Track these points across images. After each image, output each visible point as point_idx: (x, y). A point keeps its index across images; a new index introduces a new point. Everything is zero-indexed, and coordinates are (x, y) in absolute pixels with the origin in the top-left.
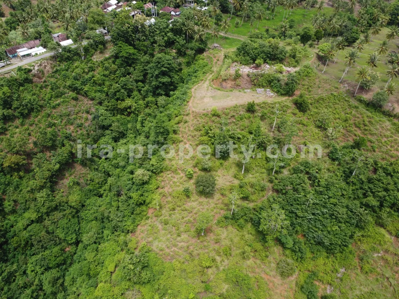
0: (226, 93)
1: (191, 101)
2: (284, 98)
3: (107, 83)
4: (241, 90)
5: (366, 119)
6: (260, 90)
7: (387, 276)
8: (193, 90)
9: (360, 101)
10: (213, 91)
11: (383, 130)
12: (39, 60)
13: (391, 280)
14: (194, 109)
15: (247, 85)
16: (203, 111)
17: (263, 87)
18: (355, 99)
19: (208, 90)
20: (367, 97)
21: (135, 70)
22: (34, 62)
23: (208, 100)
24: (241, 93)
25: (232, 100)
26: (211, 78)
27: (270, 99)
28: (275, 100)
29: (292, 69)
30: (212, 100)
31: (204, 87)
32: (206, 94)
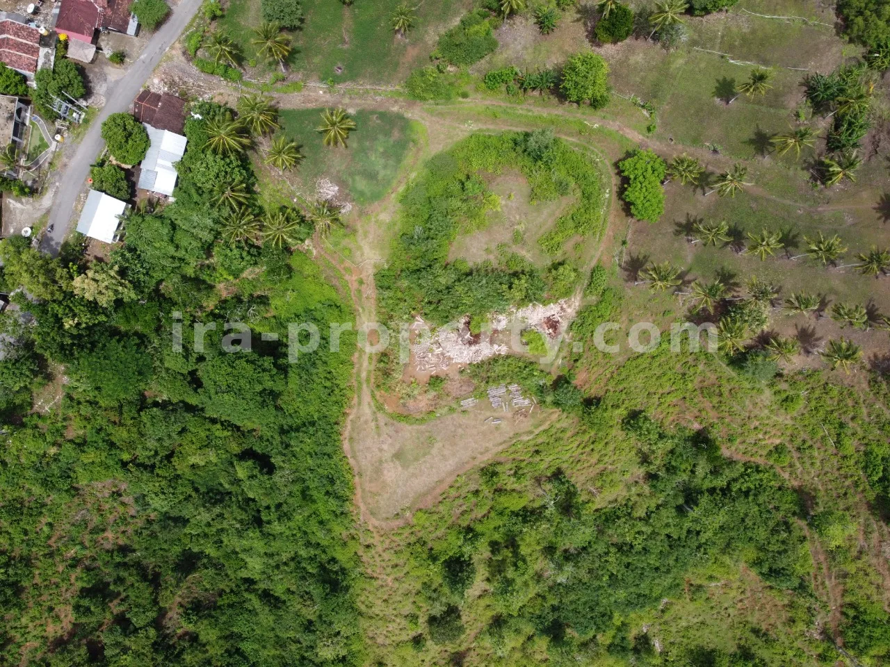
0: (423, 427)
2: (554, 415)
4: (453, 404)
6: (495, 392)
10: (390, 430)
11: (754, 407)
14: (376, 522)
15: (464, 388)
16: (396, 521)
19: (377, 427)
23: (392, 473)
24: (455, 415)
25: (444, 458)
26: (369, 372)
27: (526, 424)
28: (536, 428)
29: (562, 309)
30: (400, 468)
31: (366, 422)
32: (381, 450)
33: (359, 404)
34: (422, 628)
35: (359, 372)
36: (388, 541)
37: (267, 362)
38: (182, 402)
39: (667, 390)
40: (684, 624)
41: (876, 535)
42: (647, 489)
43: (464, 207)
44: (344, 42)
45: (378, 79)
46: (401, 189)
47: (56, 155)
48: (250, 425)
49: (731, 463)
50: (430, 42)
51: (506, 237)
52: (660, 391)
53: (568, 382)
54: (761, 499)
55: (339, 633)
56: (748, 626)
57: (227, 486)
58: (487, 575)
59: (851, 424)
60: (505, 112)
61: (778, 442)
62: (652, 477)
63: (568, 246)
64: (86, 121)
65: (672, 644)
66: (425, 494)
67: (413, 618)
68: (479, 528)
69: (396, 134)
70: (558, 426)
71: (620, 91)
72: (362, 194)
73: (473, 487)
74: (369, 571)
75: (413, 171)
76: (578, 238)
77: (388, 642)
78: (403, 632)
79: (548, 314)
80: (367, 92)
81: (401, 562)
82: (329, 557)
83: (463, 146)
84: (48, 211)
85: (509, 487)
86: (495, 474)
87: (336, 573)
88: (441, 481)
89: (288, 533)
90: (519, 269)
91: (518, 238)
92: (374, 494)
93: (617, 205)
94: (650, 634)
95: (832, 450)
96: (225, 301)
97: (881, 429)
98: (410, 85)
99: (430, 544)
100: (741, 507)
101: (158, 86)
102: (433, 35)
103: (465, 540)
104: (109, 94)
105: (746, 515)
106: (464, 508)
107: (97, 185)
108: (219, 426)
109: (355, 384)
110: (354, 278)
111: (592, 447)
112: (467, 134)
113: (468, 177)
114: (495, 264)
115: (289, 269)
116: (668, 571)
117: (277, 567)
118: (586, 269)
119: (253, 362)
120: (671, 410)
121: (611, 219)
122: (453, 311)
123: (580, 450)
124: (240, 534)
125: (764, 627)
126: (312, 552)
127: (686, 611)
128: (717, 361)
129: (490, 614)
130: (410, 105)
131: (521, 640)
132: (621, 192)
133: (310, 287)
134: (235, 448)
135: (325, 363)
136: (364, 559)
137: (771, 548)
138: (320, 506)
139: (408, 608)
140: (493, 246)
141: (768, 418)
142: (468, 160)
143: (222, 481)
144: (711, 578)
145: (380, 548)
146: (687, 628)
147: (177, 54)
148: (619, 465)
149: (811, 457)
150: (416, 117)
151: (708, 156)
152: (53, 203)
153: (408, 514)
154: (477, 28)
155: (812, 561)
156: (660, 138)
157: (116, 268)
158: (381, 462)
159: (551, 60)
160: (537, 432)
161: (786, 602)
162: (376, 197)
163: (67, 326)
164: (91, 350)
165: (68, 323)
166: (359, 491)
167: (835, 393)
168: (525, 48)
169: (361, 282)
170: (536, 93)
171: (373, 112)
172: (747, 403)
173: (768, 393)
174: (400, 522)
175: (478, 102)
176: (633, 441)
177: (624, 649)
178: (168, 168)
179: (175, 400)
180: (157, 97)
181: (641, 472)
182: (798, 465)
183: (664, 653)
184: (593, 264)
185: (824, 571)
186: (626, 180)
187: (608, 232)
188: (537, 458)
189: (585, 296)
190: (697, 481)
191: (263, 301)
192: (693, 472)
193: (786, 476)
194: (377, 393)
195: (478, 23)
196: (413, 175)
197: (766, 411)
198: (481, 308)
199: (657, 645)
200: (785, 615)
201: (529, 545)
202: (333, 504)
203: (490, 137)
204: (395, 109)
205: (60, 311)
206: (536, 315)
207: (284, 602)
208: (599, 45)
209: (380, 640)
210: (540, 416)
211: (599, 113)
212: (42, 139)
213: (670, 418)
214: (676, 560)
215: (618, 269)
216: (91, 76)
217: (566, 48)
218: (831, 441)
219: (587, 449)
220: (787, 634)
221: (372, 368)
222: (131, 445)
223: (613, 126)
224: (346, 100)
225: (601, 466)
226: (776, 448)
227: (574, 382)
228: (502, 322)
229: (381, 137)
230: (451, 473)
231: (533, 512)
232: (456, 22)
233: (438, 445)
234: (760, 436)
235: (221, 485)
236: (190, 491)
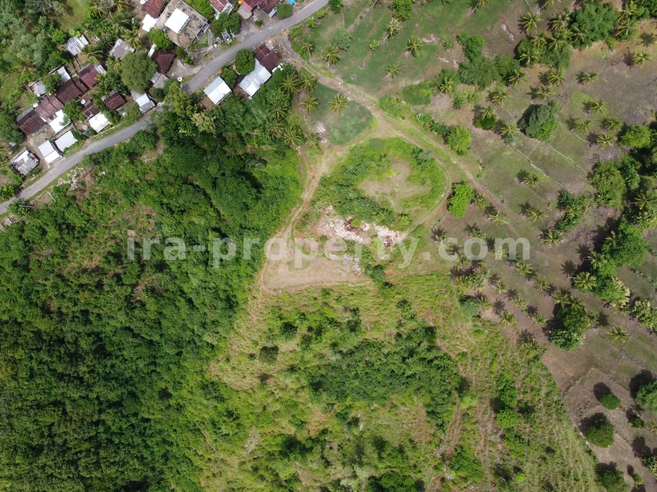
2: (369, 281)
16: (273, 292)
22: (68, 171)
23: (283, 270)
24: (324, 259)
25: (309, 275)
26: (296, 219)
27: (354, 279)
28: (358, 283)
29: (396, 236)
33: (284, 231)
34: (256, 351)
35: (292, 217)
36: (264, 299)
37: (254, 191)
38: (204, 189)
39: (426, 299)
40: (379, 422)
41: (487, 416)
42: (393, 342)
43: (377, 168)
44: (362, 66)
45: (368, 90)
46: (353, 145)
47: (210, 52)
48: (226, 217)
49: (439, 349)
50: (401, 86)
51: (388, 191)
52: (423, 298)
53: (382, 269)
54: (444, 374)
55: (218, 333)
56: (409, 437)
57: (200, 239)
58: (299, 342)
59: (501, 357)
60: (417, 135)
61: (465, 350)
62: (399, 335)
63: (413, 209)
64: (231, 44)
65: (369, 429)
66: (293, 287)
67: (256, 343)
68: (308, 316)
69: (364, 120)
70: (368, 288)
71: (475, 152)
72: (335, 138)
73: (315, 295)
74: (248, 310)
75: (363, 139)
76: (419, 208)
77: (238, 350)
78: (247, 349)
79: (389, 235)
80: (360, 94)
81: (265, 312)
82: (234, 294)
83: (390, 140)
84: (194, 75)
85: (331, 305)
86: (328, 293)
87: (234, 302)
88: (302, 285)
89: (220, 274)
90: (386, 208)
91: (393, 194)
92: (270, 275)
93: (445, 202)
94: (361, 419)
95: (487, 366)
96: (248, 154)
97: (513, 365)
98: (381, 101)
99: (282, 312)
100: (433, 372)
101: (270, 45)
102: (403, 83)
103: (299, 318)
104: (247, 37)
105: (433, 378)
106: (306, 303)
107: (223, 76)
108: (212, 209)
109: (287, 222)
110: (312, 174)
111: (378, 306)
112: (395, 136)
113: (385, 156)
114: (377, 200)
115: (284, 155)
116: (384, 386)
117: (205, 288)
118: (416, 223)
119: (248, 187)
120: (423, 310)
121: (439, 207)
122: (348, 211)
123: (371, 305)
124: (195, 265)
125: (416, 440)
126: (227, 288)
127: (384, 417)
128: (455, 296)
129: (291, 362)
130: (377, 109)
131: (299, 386)
132: (449, 197)
133: (289, 168)
134: (214, 224)
135: (278, 205)
136: (249, 303)
137: (437, 399)
138: (242, 269)
139: (256, 337)
140: (380, 192)
141: (466, 336)
142: (389, 148)
143: (199, 236)
144: (403, 404)
145: (259, 301)
146: (380, 425)
147: (286, 34)
148: (386, 323)
149: (476, 365)
150: (376, 116)
151: (499, 202)
152: (198, 73)
153: (280, 291)
154: (424, 91)
155: (453, 416)
156: (481, 182)
157: (215, 117)
158: (280, 262)
159: (450, 122)
160: (357, 285)
161: (432, 432)
162: (341, 143)
163: (180, 131)
164: (182, 146)
165: (181, 131)
166: (264, 270)
167: (500, 339)
168: (442, 110)
169: (313, 177)
170: (436, 134)
171: (358, 104)
172: (459, 323)
173: (470, 324)
174: (275, 293)
175: (407, 124)
176: (398, 315)
177: (344, 418)
178: (257, 84)
179: (201, 187)
180: (268, 51)
181: (395, 331)
182: (469, 366)
183: (362, 432)
184: (421, 223)
185: (457, 424)
186: (454, 194)
187: (435, 212)
188: (352, 298)
189: (409, 235)
190: (418, 350)
191: (265, 162)
192: (419, 345)
193: (461, 369)
194: (295, 231)
195: (426, 89)
196: (361, 142)
197: (466, 332)
198: (360, 216)
199: (361, 426)
200: (429, 438)
201: (326, 338)
202: (249, 271)
203: (404, 143)
204: (369, 108)
205: (182, 123)
206: (383, 232)
207: (198, 308)
208: (476, 127)
209: (234, 347)
210: (362, 279)
211: (460, 157)
212: (207, 42)
213: (422, 314)
214: (391, 384)
215: (430, 231)
216: (243, 25)
217: (461, 120)
218: (489, 362)
219: (376, 307)
220: (425, 449)
221: (299, 218)
222: (171, 197)
223: (462, 166)
224: (349, 93)
225: (378, 318)
226: (463, 353)
227: (385, 271)
228: (367, 227)
229: (356, 118)
230: (309, 283)
231: (336, 322)
232: (417, 82)
233: (310, 268)
234: (458, 343)
235: (197, 237)
236: (182, 232)
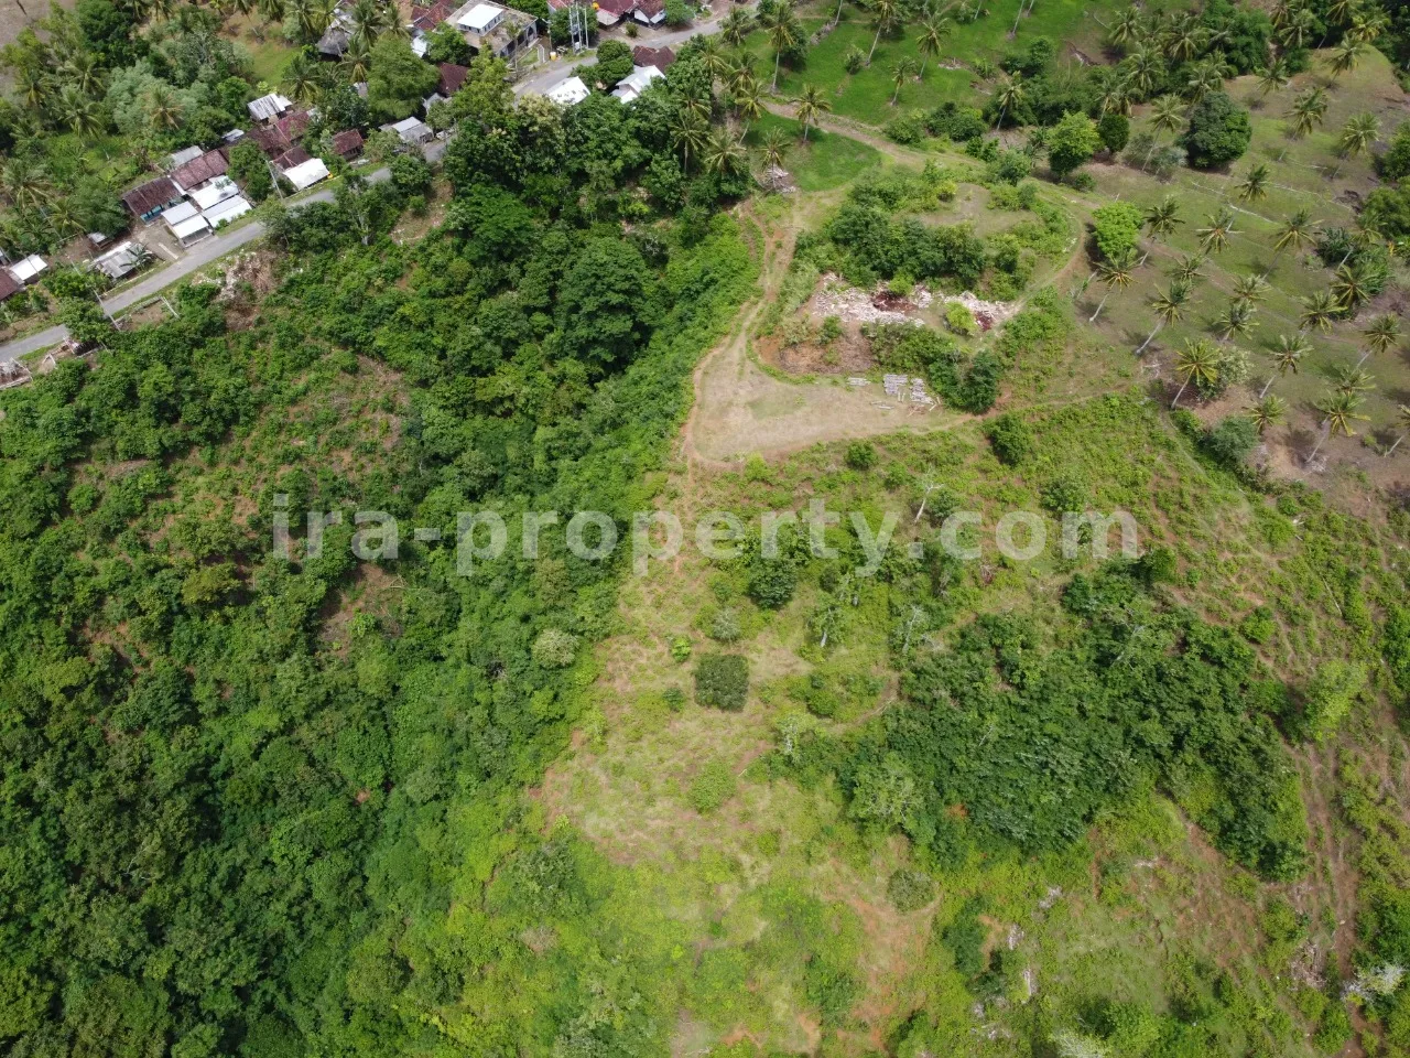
0: (794, 388)
1: (691, 423)
2: (962, 419)
3: (442, 319)
4: (838, 378)
5: (1189, 488)
6: (894, 381)
7: (1157, 916)
8: (698, 375)
9: (1184, 427)
10: (756, 380)
11: (1227, 527)
12: (235, 252)
13: (1164, 927)
14: (698, 457)
15: (859, 361)
16: (723, 464)
17: (905, 369)
18: (1173, 417)
19: (741, 373)
20: (1205, 417)
21: (523, 273)
22: (221, 259)
23: (739, 419)
24: (837, 389)
25: (808, 422)
26: (754, 324)
27: (922, 420)
28: (933, 426)
29: (998, 309)
30: (750, 417)
31: (730, 364)
32: (736, 394)
33: (730, 345)
35: (742, 319)
40: (1081, 948)
42: (1058, 613)
44: (837, 92)
47: (544, 65)
56: (1192, 961)
61: (1259, 602)
64: (583, 56)
65: (1055, 986)
66: (772, 448)
69: (862, 157)
70: (961, 437)
72: (810, 183)
77: (630, 689)
78: (657, 676)
79: (982, 308)
80: (846, 124)
92: (708, 431)
93: (1082, 252)
94: (1018, 957)
95: (1338, 622)
98: (890, 133)
109: (733, 330)
110: (774, 240)
118: (1036, 286)
121: (1073, 260)
125: (1218, 962)
127: (1089, 922)
130: (883, 144)
146: (1087, 957)
149: (1306, 634)
150: (886, 151)
153: (741, 462)
155: (1306, 822)
158: (730, 404)
160: (932, 431)
161: (1260, 904)
162: (824, 188)
169: (779, 246)
172: (1217, 517)
173: (1246, 509)
174: (727, 467)
175: (952, 158)
181: (1055, 581)
182: (1287, 646)
183: (1037, 998)
184: (1045, 286)
189: (1028, 305)
193: (1270, 663)
197: (1243, 538)
199: (1026, 980)
204: (868, 142)
210: (942, 416)
211: (1080, 195)
215: (1072, 302)
218: (1336, 604)
221: (759, 320)
224: (823, 124)
226: (1256, 611)
228: (926, 299)
229: (846, 155)
233: (806, 409)
234: (1233, 582)
